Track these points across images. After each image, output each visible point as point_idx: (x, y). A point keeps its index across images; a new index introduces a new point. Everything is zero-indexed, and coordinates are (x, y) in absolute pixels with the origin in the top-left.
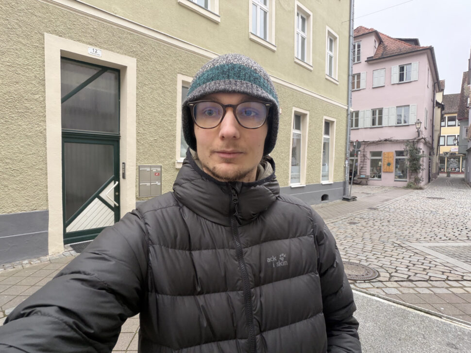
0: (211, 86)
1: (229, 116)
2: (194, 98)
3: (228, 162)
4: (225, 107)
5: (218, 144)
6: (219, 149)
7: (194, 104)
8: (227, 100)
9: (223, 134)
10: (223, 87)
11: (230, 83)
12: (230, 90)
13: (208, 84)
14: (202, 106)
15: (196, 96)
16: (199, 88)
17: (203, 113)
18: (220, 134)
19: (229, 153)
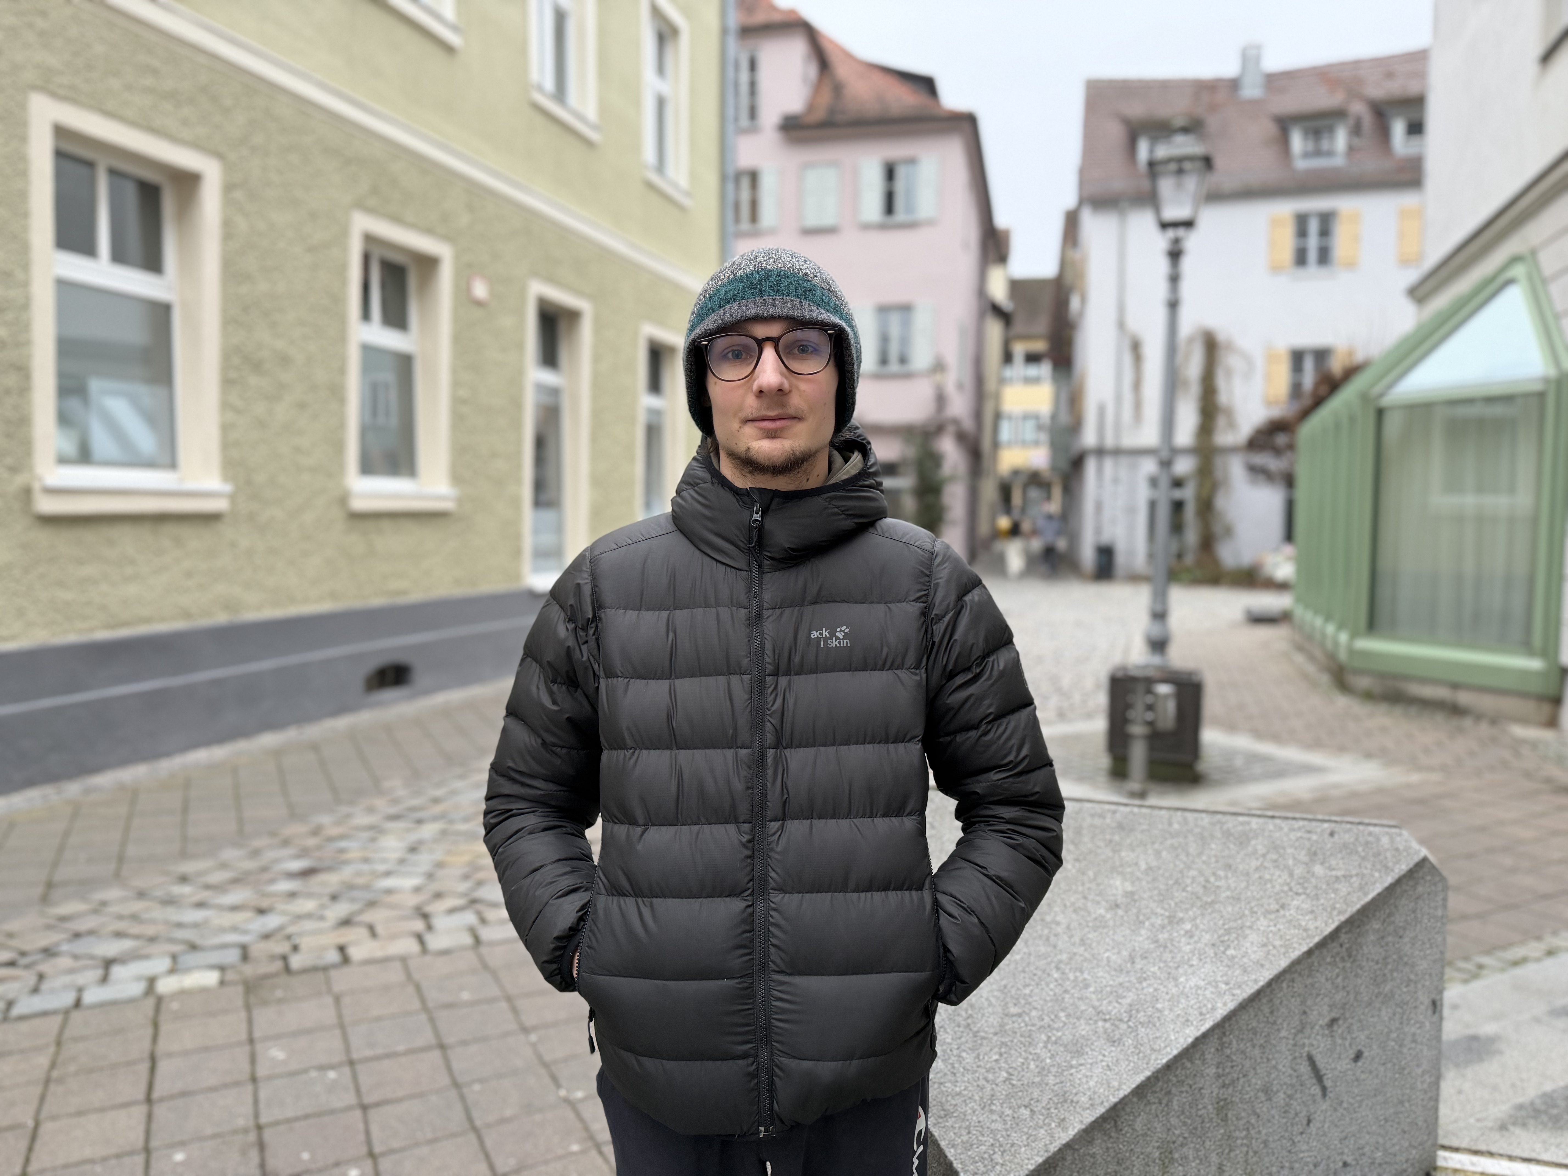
0: (733, 312)
1: (769, 354)
2: (706, 333)
3: (772, 435)
4: (761, 343)
5: (751, 405)
6: (755, 415)
7: (709, 341)
8: (761, 331)
9: (760, 387)
10: (753, 311)
11: (765, 303)
12: (766, 315)
13: (727, 307)
14: (721, 343)
15: (710, 329)
16: (713, 317)
17: (724, 357)
18: (755, 387)
19: (773, 419)
